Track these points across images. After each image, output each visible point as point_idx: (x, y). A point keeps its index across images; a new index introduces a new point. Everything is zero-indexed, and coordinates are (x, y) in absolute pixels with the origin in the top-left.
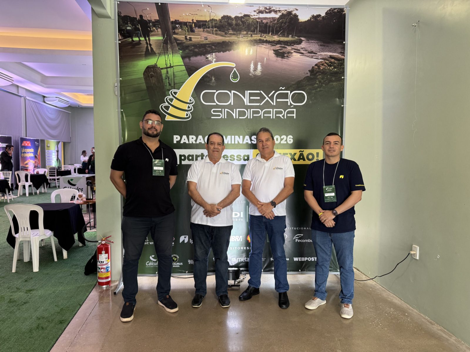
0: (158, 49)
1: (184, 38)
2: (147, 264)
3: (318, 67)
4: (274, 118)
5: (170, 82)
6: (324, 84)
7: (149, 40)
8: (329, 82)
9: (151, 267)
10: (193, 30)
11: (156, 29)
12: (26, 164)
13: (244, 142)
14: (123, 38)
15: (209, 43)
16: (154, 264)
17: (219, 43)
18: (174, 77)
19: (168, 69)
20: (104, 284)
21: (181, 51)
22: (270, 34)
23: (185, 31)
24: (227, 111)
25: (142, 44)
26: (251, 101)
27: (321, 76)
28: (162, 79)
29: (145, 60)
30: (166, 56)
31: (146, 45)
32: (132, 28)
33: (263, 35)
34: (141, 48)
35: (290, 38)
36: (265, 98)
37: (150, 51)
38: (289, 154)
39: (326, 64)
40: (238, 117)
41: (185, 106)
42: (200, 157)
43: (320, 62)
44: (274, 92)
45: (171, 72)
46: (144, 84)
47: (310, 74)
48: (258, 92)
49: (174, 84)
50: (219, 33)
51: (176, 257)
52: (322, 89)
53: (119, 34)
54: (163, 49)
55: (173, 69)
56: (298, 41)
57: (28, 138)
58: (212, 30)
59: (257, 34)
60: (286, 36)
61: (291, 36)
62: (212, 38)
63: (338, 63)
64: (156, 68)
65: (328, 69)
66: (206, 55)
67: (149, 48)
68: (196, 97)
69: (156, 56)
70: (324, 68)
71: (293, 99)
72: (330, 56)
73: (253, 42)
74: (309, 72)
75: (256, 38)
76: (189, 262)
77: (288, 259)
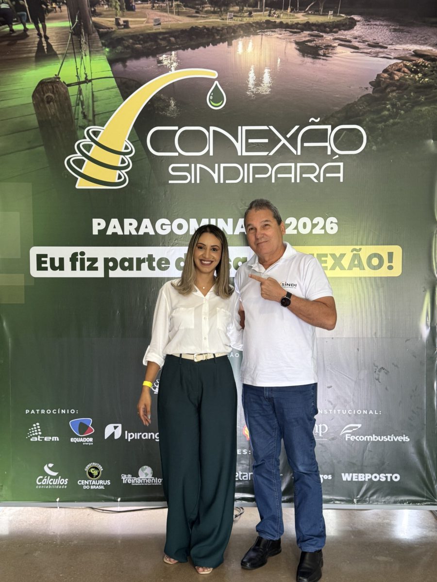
0: (62, 46)
1: (112, 23)
2: (39, 481)
3: (388, 75)
4: (298, 181)
5: (86, 111)
6: (401, 110)
7: (44, 28)
8: (413, 107)
9: (47, 487)
10: (132, 5)
11: (57, 7)
13: (237, 232)
15: (164, 31)
16: (52, 482)
17: (183, 31)
18: (93, 101)
19: (82, 86)
21: (107, 50)
23: (116, 9)
24: (200, 168)
25: (30, 37)
26: (249, 147)
27: (398, 93)
28: (70, 106)
29: (36, 69)
30: (78, 60)
31: (38, 39)
32: (10, 6)
33: (274, 13)
34: (28, 45)
35: (330, 18)
36: (280, 140)
37: (46, 50)
38: (329, 256)
39: (407, 68)
40: (224, 181)
41: (116, 160)
42: (147, 263)
43: (393, 65)
44: (297, 127)
45: (87, 91)
46: (35, 115)
47: (374, 89)
48: (265, 128)
49: (94, 116)
50: (184, 10)
51: (96, 468)
52: (399, 121)
54: (71, 45)
55: (92, 85)
56: (346, 24)
58: (171, 4)
59: (262, 11)
60: (321, 13)
61: (332, 12)
62: (170, 21)
63: (432, 65)
64: (57, 85)
65: (410, 79)
66: (158, 56)
67: (44, 45)
68: (137, 141)
69: (58, 61)
70: (403, 77)
71: (338, 141)
72: (415, 51)
73: (254, 28)
74: (371, 85)
75: (259, 18)
76: (124, 479)
77: (330, 477)
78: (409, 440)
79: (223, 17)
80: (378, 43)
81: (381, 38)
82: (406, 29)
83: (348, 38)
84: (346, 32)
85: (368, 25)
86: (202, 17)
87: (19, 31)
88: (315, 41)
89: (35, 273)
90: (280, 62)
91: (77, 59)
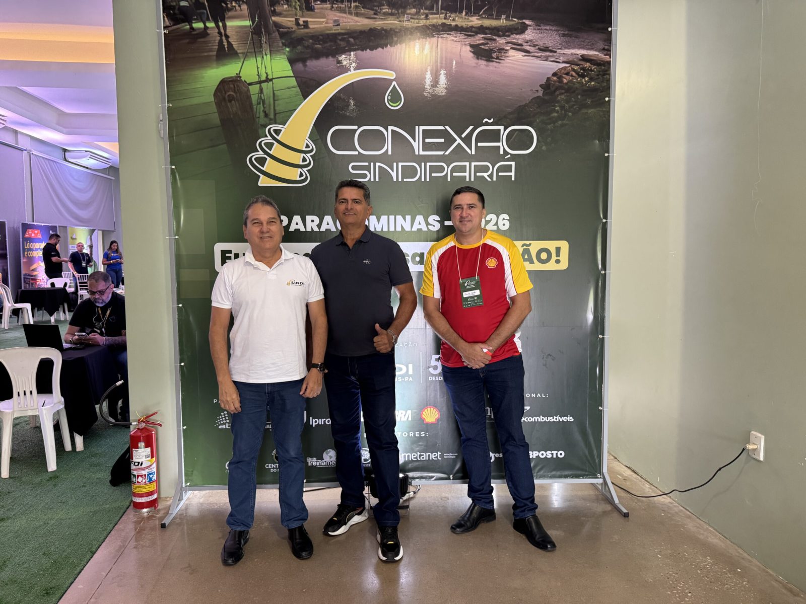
0: (242, 45)
1: (291, 23)
2: (228, 466)
3: (557, 78)
4: (472, 179)
5: (267, 110)
6: (569, 112)
7: (225, 26)
8: (580, 109)
10: (312, 6)
11: (237, 5)
12: (34, 270)
13: (414, 229)
14: (172, 24)
15: (343, 31)
17: (362, 33)
18: (274, 100)
19: (263, 85)
20: (145, 505)
21: (288, 49)
22: (464, 13)
23: (296, 9)
24: (379, 166)
25: (211, 35)
26: (427, 146)
27: (566, 96)
28: (251, 104)
29: (217, 68)
30: (259, 59)
31: (219, 38)
32: (189, 4)
33: (450, 16)
34: (209, 43)
35: (503, 22)
36: (455, 140)
37: (226, 49)
39: (575, 72)
40: (402, 179)
41: (297, 158)
43: (562, 68)
44: (471, 127)
45: (268, 90)
46: (217, 115)
47: (544, 92)
48: (441, 128)
49: (275, 114)
50: (363, 12)
52: (567, 122)
53: (165, 17)
54: (252, 44)
55: (273, 84)
56: (518, 28)
57: (35, 224)
58: (349, 5)
59: (438, 14)
60: (494, 17)
61: (505, 16)
62: (349, 22)
63: (598, 70)
64: (239, 84)
65: (579, 83)
66: (337, 56)
67: (224, 43)
68: (318, 139)
69: (239, 60)
70: (570, 81)
71: (510, 142)
72: (582, 56)
73: (430, 30)
74: (541, 87)
75: (435, 21)
76: (309, 461)
77: (501, 455)
78: (573, 420)
80: (548, 48)
82: (574, 33)
83: (519, 42)
84: (518, 36)
87: (199, 29)
88: (489, 44)
90: (456, 64)
91: (258, 59)
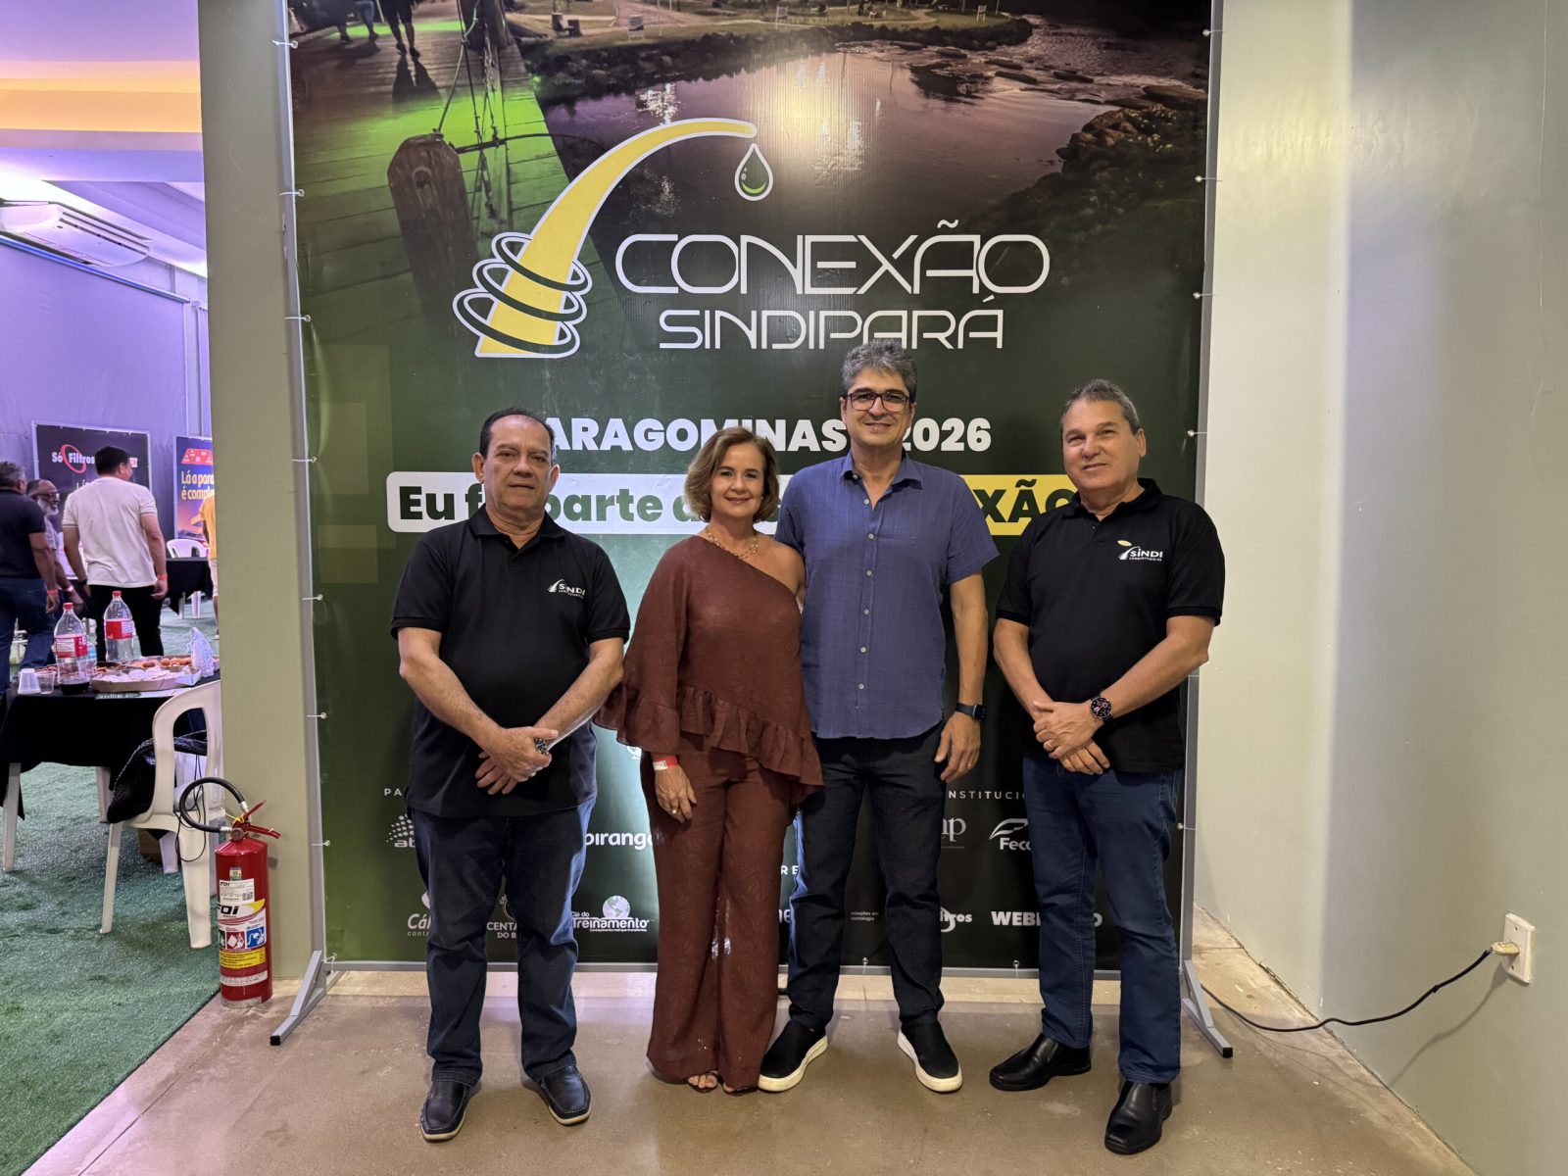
0: (446, 70)
1: (544, 24)
2: (412, 924)
3: (1094, 135)
5: (494, 202)
6: (1118, 206)
7: (411, 33)
8: (1142, 199)
9: (428, 934)
13: (794, 447)
14: (305, 29)
15: (650, 41)
17: (688, 44)
18: (509, 183)
19: (486, 151)
20: (245, 993)
21: (537, 79)
22: (899, 2)
24: (722, 318)
25: (383, 51)
26: (820, 278)
27: (1113, 172)
28: (463, 191)
29: (395, 118)
30: (479, 99)
31: (398, 57)
33: (870, 9)
34: (379, 68)
35: (980, 19)
36: (880, 265)
37: (414, 79)
39: (1131, 123)
40: (769, 344)
41: (554, 301)
42: (617, 506)
43: (1104, 115)
44: (912, 238)
45: (497, 163)
46: (394, 211)
47: (1065, 164)
48: (851, 238)
49: (511, 211)
50: (690, 1)
52: (1113, 228)
53: (292, 14)
54: (465, 69)
55: (507, 149)
56: (1012, 31)
59: (845, 5)
60: (963, 10)
61: (985, 7)
62: (662, 23)
63: (1181, 118)
64: (438, 149)
65: (1139, 145)
66: (637, 93)
67: (409, 68)
68: (599, 262)
69: (438, 102)
70: (1122, 141)
71: (993, 268)
72: (1147, 89)
73: (830, 37)
74: (1060, 156)
75: (839, 18)
76: (575, 920)
77: (969, 918)
79: (767, 15)
80: (1075, 72)
81: (1082, 62)
82: (1130, 42)
83: (1015, 61)
84: (1011, 49)
85: (1056, 34)
86: (725, 14)
88: (951, 65)
89: (397, 523)
91: (476, 98)
